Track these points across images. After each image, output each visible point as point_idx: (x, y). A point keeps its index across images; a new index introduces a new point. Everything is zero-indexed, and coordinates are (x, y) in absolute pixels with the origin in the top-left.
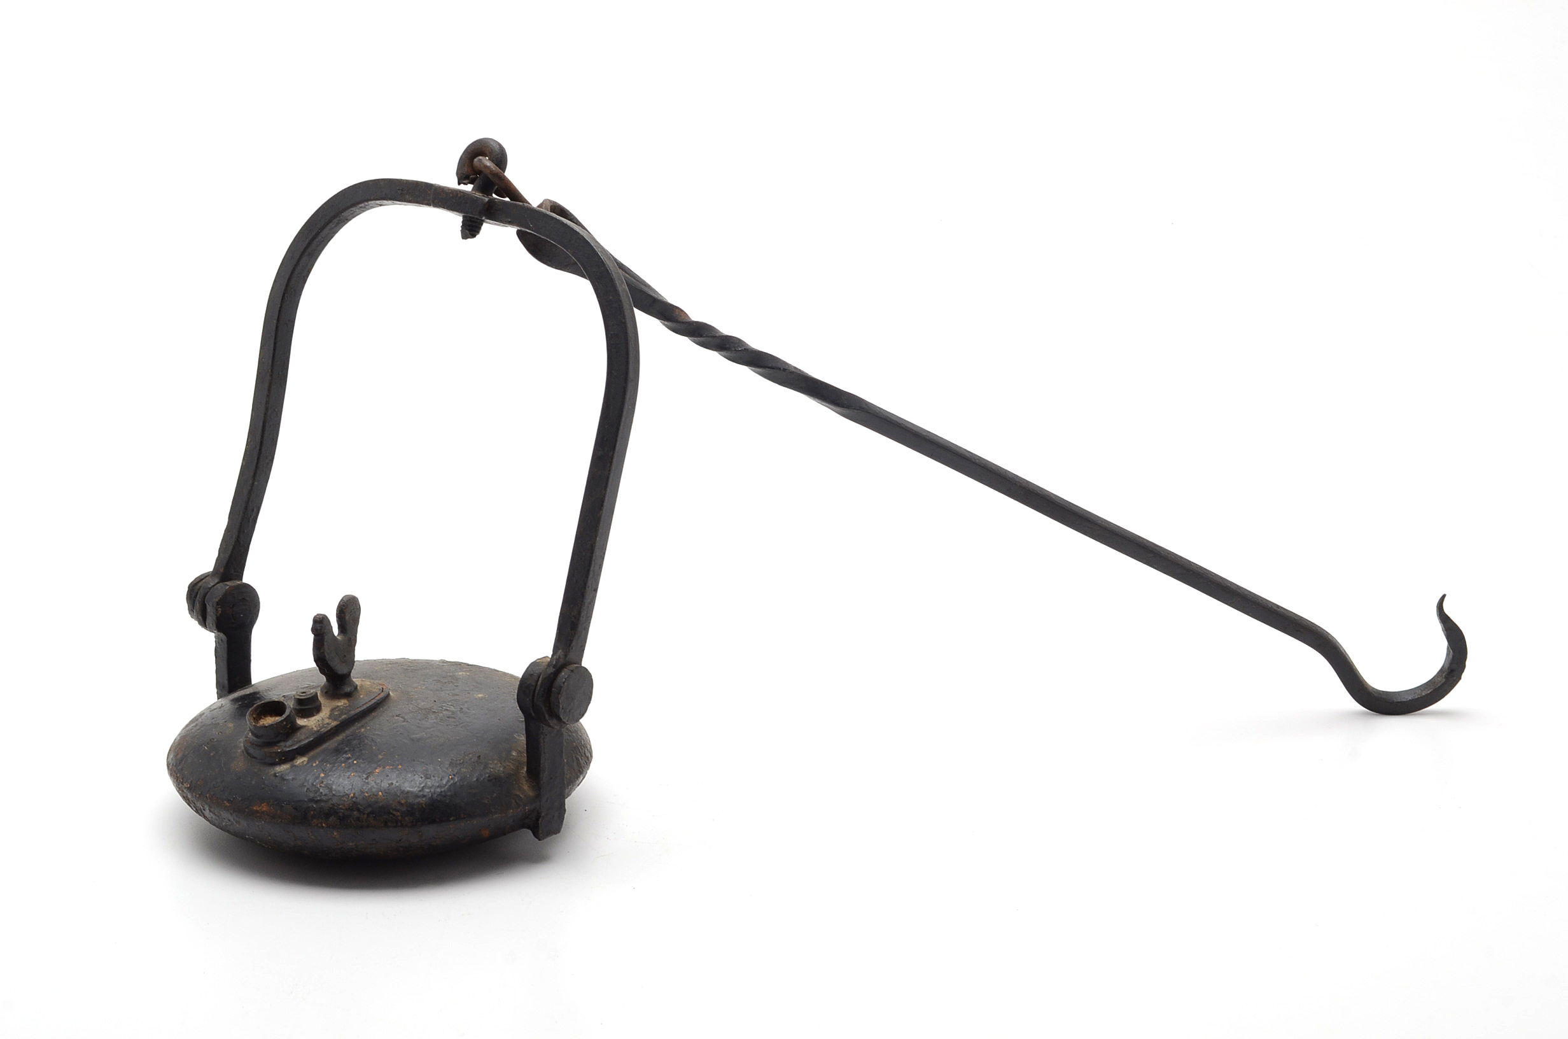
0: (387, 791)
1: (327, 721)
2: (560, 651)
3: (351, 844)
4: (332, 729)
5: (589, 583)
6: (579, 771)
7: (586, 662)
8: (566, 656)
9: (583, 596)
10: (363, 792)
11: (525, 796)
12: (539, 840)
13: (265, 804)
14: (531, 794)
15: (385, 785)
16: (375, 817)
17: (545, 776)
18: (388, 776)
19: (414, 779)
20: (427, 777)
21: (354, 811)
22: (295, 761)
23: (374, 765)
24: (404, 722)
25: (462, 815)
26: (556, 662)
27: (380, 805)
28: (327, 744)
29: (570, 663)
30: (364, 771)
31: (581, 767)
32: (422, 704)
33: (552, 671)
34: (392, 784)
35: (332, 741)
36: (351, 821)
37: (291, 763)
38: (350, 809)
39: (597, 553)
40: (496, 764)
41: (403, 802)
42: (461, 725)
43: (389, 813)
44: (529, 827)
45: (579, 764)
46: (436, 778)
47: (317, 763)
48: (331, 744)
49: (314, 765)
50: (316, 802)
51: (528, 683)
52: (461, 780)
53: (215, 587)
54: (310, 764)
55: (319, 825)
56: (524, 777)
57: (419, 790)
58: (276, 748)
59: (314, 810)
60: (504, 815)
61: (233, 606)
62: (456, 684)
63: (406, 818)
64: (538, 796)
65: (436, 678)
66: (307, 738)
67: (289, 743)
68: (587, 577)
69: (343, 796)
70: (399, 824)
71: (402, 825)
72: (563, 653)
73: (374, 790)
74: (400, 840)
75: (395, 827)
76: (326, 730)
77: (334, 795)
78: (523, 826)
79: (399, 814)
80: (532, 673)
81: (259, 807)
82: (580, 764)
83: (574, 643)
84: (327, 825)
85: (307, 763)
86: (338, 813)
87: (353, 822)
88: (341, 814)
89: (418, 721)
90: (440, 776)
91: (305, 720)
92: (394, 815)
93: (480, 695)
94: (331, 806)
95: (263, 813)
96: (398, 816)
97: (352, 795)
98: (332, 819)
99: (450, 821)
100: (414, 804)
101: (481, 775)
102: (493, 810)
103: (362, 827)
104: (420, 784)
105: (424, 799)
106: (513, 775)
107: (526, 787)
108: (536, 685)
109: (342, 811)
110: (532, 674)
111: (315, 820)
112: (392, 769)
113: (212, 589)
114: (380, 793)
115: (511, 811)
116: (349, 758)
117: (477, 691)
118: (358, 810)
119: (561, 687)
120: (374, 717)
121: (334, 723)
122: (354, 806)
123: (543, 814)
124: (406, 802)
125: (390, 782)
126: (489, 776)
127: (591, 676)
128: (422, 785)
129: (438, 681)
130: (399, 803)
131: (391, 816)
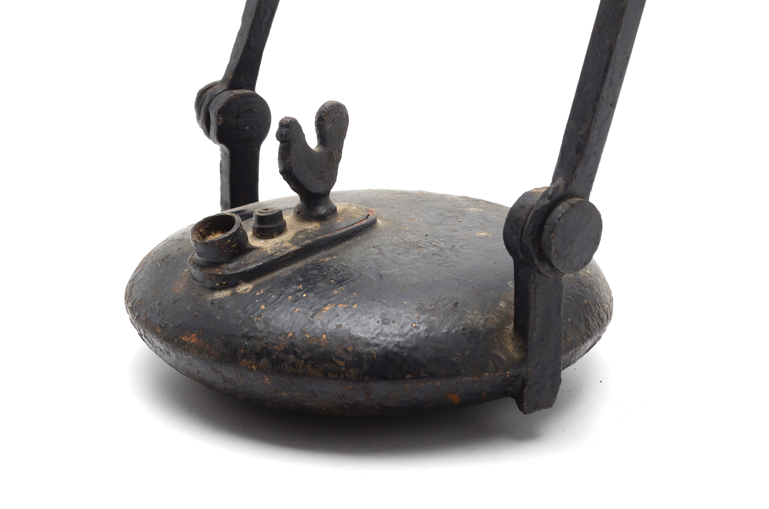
0: (332, 334)
1: (286, 244)
2: (561, 179)
3: (284, 394)
4: (289, 254)
5: (604, 94)
6: (587, 334)
7: (594, 198)
8: (567, 186)
9: (594, 110)
10: (304, 332)
11: (508, 357)
12: (524, 413)
13: (194, 335)
14: (516, 356)
15: (332, 326)
16: (313, 364)
17: (534, 336)
18: (337, 316)
19: (368, 323)
20: (385, 322)
21: (290, 354)
22: (239, 287)
23: (325, 302)
24: (379, 254)
25: (422, 374)
26: (553, 193)
27: (322, 350)
28: (280, 271)
29: (572, 196)
30: (311, 308)
31: (590, 330)
32: (410, 237)
33: (546, 203)
34: (340, 326)
35: (287, 268)
36: (285, 366)
37: (233, 289)
38: (286, 351)
39: (617, 56)
40: (476, 315)
41: (350, 349)
42: (445, 265)
43: (332, 361)
44: (513, 396)
45: (587, 326)
46: (396, 324)
47: (262, 292)
48: (285, 272)
49: (258, 294)
50: (250, 338)
51: (518, 216)
52: (427, 330)
53: (221, 94)
54: (253, 292)
55: (248, 367)
56: (510, 335)
57: (371, 336)
58: (217, 270)
59: (246, 348)
60: (476, 378)
61: (238, 116)
62: (460, 220)
63: (351, 370)
64: (524, 361)
65: (441, 211)
66: (257, 261)
67: (231, 266)
68: (602, 86)
69: (280, 335)
70: (342, 376)
71: (345, 379)
72: (563, 182)
73: (317, 331)
74: (343, 396)
75: (337, 379)
76: (281, 255)
77: (270, 332)
78: (505, 394)
79: (342, 363)
80: (524, 204)
81: (188, 337)
82: (589, 324)
83: (579, 171)
84: (257, 368)
85: (250, 292)
86: (270, 355)
87: (287, 367)
88: (274, 357)
89: (396, 255)
90: (402, 323)
91: (262, 241)
92: (337, 364)
93: (482, 234)
94: (264, 345)
95: (191, 345)
96: (342, 366)
97: (291, 334)
98: (264, 361)
99: (406, 379)
100: (363, 354)
101: (454, 327)
102: (463, 371)
103: (297, 375)
104: (375, 330)
105: (376, 349)
106: (496, 330)
107: (510, 347)
108: (527, 220)
109: (277, 353)
110: (523, 206)
111: (244, 361)
112: (345, 308)
113: (217, 97)
114: (324, 336)
115: (487, 374)
116: (300, 291)
117: (481, 229)
118: (295, 353)
119: (556, 224)
120: (347, 247)
121: (294, 248)
122: (291, 348)
123: (529, 383)
124: (353, 351)
125: (338, 323)
126: (463, 329)
127: (600, 216)
128: (377, 332)
129: (441, 215)
130: (345, 350)
131: (333, 365)
